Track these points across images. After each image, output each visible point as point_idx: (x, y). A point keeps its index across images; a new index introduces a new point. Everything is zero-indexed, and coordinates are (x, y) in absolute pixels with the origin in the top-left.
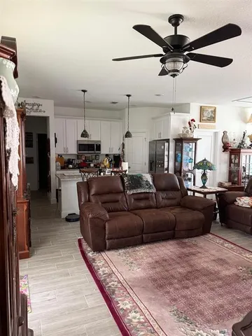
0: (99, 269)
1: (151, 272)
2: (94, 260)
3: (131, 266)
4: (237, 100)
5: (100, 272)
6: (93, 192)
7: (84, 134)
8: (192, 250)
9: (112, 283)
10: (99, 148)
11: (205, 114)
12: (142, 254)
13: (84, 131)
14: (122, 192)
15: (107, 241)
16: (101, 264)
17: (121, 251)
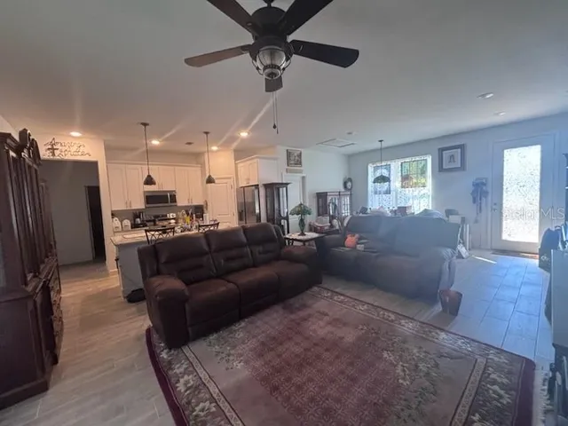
0: (178, 381)
1: (258, 364)
2: (170, 363)
3: (228, 361)
4: (322, 143)
5: (181, 387)
6: (163, 259)
7: (149, 181)
8: (302, 314)
9: (201, 405)
10: (173, 199)
11: (292, 158)
12: (242, 335)
13: (149, 176)
14: (207, 253)
15: (190, 329)
16: (182, 370)
17: (213, 337)
